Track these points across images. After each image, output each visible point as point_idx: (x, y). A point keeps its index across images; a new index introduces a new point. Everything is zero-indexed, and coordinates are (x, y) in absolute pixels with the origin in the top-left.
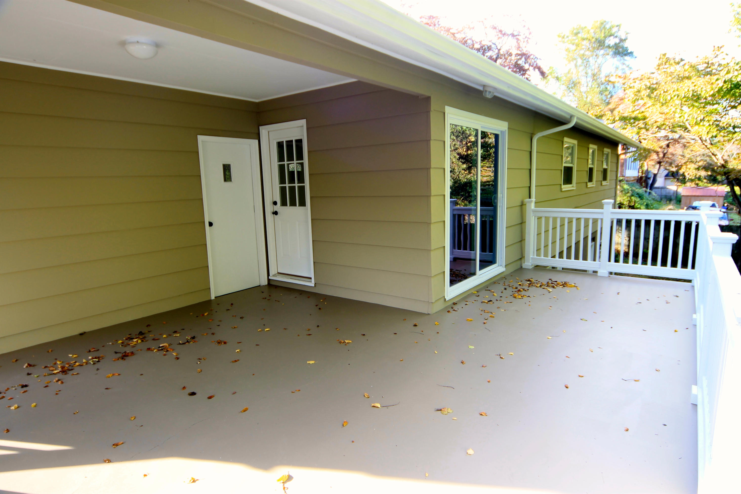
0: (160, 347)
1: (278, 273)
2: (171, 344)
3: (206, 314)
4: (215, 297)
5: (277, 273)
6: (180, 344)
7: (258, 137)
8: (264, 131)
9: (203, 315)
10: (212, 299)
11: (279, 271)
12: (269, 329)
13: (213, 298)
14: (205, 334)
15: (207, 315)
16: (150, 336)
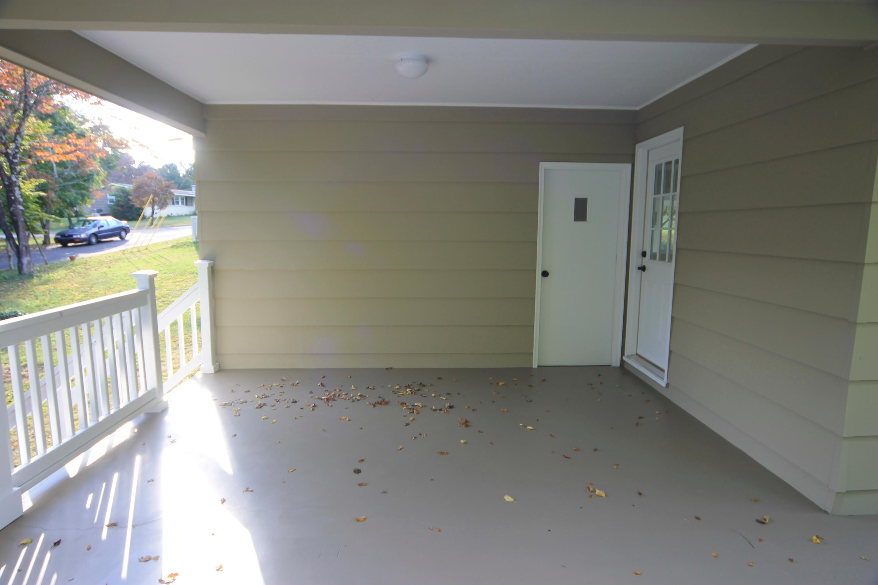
0: (413, 406)
1: (637, 354)
2: (425, 406)
3: (500, 384)
4: (538, 366)
5: (635, 353)
6: (431, 409)
7: (631, 159)
8: (641, 150)
9: (498, 384)
10: (534, 367)
11: (639, 353)
12: (532, 428)
13: (535, 365)
14: (466, 407)
15: (503, 385)
16: (425, 390)
